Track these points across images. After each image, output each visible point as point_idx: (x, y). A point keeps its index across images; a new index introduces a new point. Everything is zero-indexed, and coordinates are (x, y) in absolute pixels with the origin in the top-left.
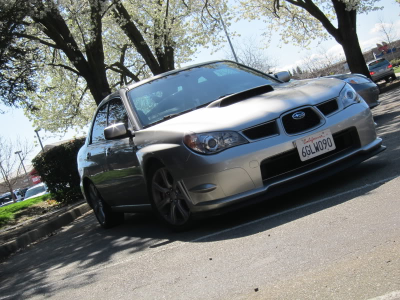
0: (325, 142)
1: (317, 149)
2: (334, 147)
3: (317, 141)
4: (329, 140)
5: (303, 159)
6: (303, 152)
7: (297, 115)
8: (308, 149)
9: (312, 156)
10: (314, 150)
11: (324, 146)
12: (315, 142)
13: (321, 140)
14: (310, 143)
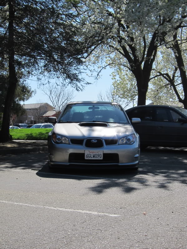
0: (98, 155)
1: (94, 157)
2: (102, 158)
3: (95, 153)
4: (101, 155)
5: (86, 158)
6: (87, 156)
7: (93, 141)
8: (89, 155)
9: (90, 159)
10: (92, 156)
11: (98, 156)
12: (94, 153)
13: (97, 154)
14: (92, 153)
